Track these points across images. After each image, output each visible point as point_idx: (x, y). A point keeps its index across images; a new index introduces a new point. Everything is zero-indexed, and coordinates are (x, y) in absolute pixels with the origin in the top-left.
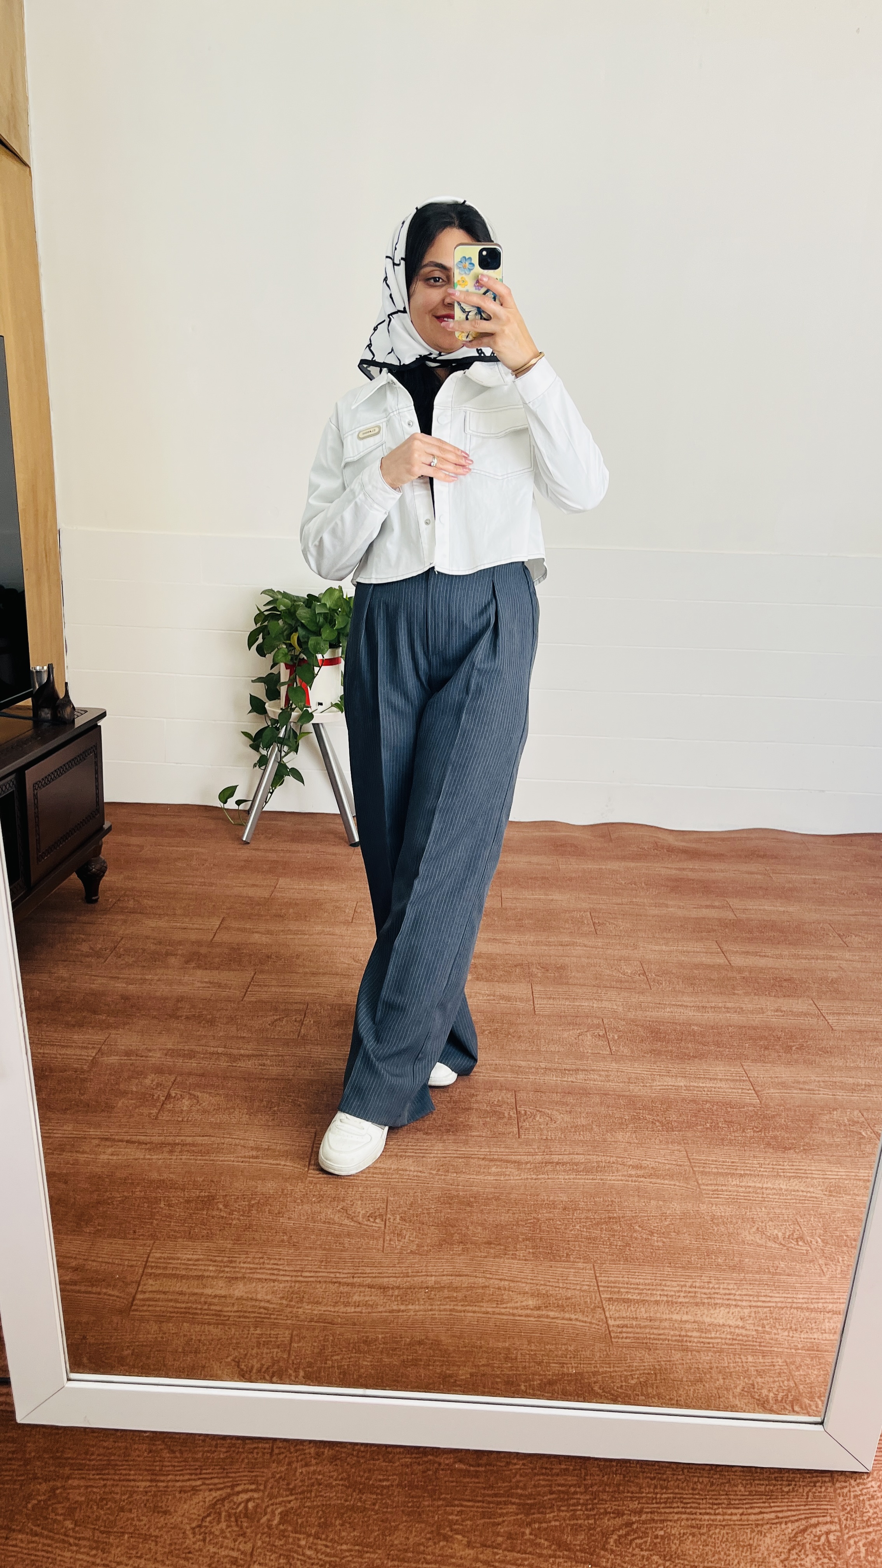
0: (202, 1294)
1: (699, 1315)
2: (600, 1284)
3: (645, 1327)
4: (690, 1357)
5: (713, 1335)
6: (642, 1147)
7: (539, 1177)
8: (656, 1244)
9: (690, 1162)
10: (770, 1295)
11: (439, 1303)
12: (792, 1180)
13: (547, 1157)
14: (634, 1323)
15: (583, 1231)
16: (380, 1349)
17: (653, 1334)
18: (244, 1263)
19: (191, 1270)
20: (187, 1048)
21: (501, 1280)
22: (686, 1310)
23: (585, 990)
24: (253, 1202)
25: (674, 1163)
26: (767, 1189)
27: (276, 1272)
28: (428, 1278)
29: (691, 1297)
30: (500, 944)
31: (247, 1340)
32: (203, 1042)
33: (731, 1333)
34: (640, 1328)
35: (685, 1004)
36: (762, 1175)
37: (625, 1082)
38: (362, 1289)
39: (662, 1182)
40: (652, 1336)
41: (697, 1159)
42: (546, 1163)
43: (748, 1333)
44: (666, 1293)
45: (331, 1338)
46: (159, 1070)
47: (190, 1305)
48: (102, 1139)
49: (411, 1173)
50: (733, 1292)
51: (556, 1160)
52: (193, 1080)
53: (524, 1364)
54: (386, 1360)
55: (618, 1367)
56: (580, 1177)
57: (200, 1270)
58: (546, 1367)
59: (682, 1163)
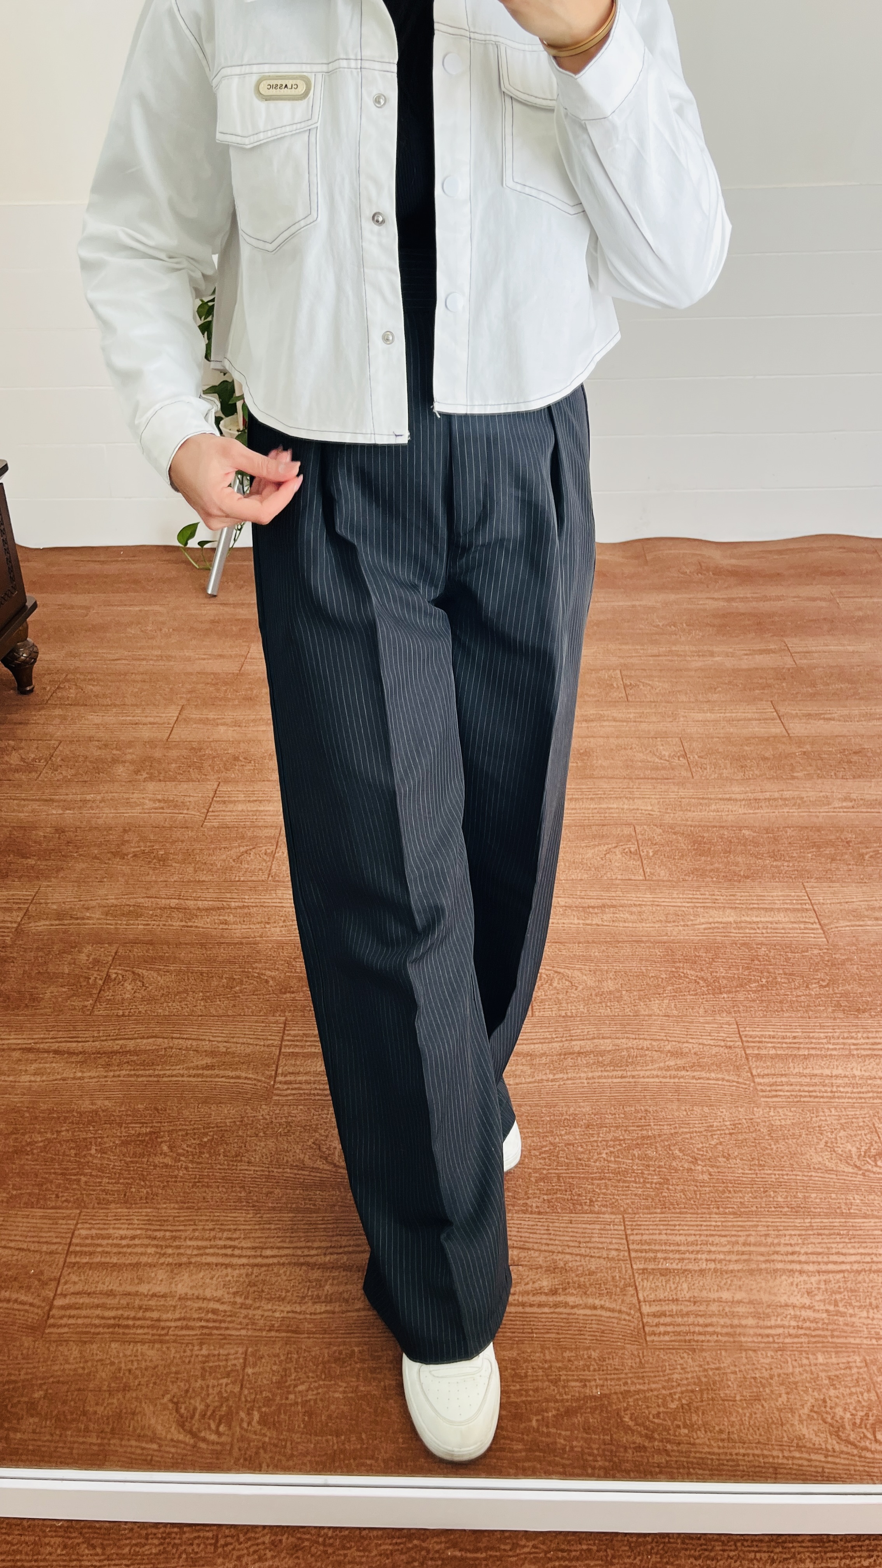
0: (136, 1294)
1: (755, 1291)
2: (631, 1247)
3: (688, 1314)
4: (744, 1361)
5: (773, 1323)
6: (684, 1022)
7: (557, 1077)
8: (701, 1177)
9: (742, 1041)
10: (844, 1251)
12: (867, 1062)
13: (566, 1044)
14: (674, 1308)
15: (609, 1162)
17: (699, 1325)
18: (191, 1239)
19: (124, 1254)
20: (132, 901)
22: (738, 1283)
23: (614, 786)
24: (205, 1140)
25: (723, 1044)
26: (837, 1076)
27: (229, 1251)
29: (745, 1261)
31: (191, 1366)
33: (795, 1317)
34: (682, 1316)
35: (734, 796)
36: (831, 1055)
37: (661, 921)
39: (708, 1075)
40: (697, 1329)
41: (751, 1036)
42: (565, 1055)
43: (817, 1315)
44: (713, 1257)
45: (295, 1356)
46: (97, 939)
47: (120, 1312)
48: (24, 1050)
50: (797, 1249)
51: (577, 1049)
52: (138, 951)
53: (536, 1383)
54: (363, 1389)
55: (654, 1383)
56: (606, 1074)
57: (136, 1254)
58: (564, 1387)
59: (732, 1044)
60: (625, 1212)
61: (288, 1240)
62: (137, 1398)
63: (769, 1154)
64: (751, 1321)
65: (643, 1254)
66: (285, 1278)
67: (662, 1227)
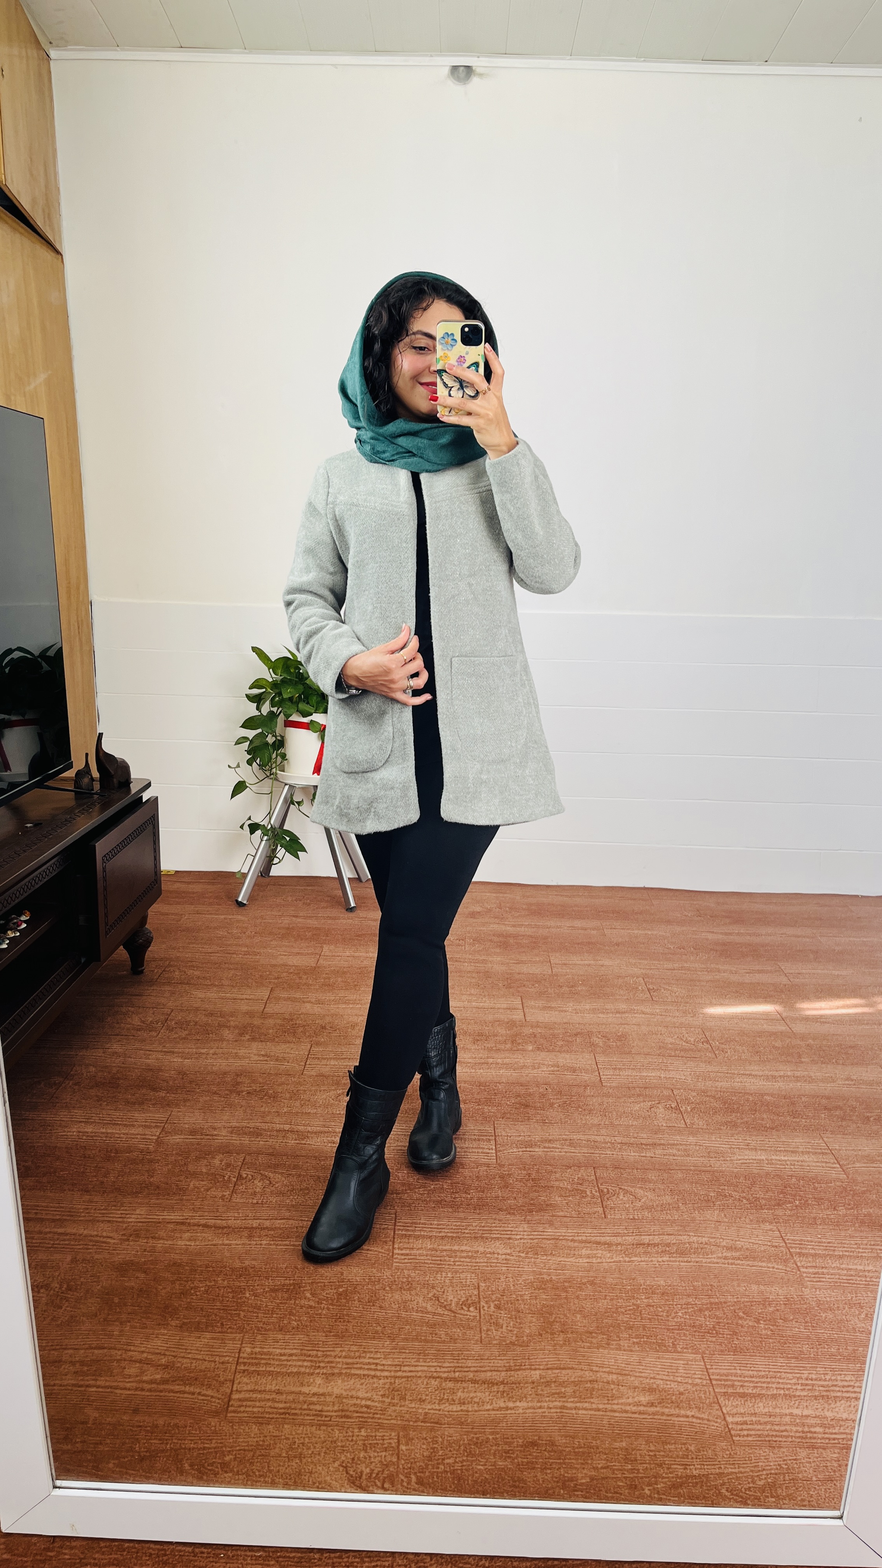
0: (300, 1393)
1: (820, 1410)
2: (712, 1377)
3: (766, 1423)
5: (836, 1431)
6: (734, 1226)
7: (632, 1259)
8: (764, 1332)
9: (786, 1243)
11: (547, 1399)
13: (637, 1238)
14: (754, 1419)
15: (687, 1319)
16: (492, 1451)
17: (775, 1430)
18: (340, 1357)
19: (285, 1366)
20: (252, 1125)
21: (609, 1373)
22: (805, 1404)
23: (650, 1060)
24: (341, 1290)
25: (769, 1244)
27: (373, 1367)
28: (533, 1372)
29: (809, 1390)
30: (557, 1013)
31: (354, 1442)
32: (268, 1118)
34: (761, 1424)
35: (753, 1073)
36: (861, 1256)
37: (705, 1157)
38: (465, 1385)
39: (760, 1264)
40: (774, 1433)
41: (792, 1240)
42: (637, 1245)
44: (782, 1386)
46: (226, 1150)
47: (288, 1405)
48: (178, 1223)
49: (500, 1256)
51: (647, 1241)
52: (261, 1159)
53: (645, 1465)
54: (500, 1464)
55: (743, 1468)
56: (674, 1259)
57: (295, 1366)
58: (668, 1468)
59: (777, 1244)
60: (704, 1353)
61: (421, 1360)
62: (312, 1462)
63: (819, 1319)
64: (818, 1429)
65: (723, 1383)
66: (423, 1386)
67: (736, 1365)
